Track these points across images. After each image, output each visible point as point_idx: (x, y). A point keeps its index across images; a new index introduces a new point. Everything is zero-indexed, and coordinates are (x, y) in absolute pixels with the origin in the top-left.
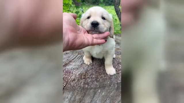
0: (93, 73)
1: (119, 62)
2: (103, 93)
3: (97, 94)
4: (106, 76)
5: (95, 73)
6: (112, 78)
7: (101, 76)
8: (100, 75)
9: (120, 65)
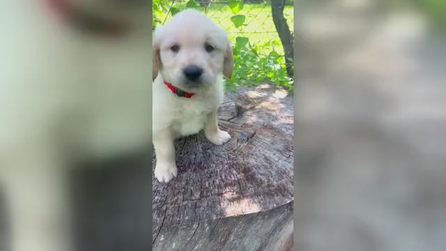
0: (159, 189)
1: (235, 162)
2: (174, 244)
3: (157, 246)
4: (187, 199)
5: (163, 189)
6: (200, 207)
7: (176, 198)
8: (175, 196)
9: (234, 172)
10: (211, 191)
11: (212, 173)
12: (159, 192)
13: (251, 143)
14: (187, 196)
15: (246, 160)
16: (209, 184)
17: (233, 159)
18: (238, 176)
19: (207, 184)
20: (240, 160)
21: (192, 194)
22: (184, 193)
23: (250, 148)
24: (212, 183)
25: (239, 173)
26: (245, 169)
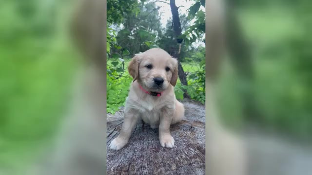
0: (144, 165)
1: (189, 143)
4: (168, 170)
5: (147, 165)
7: (159, 170)
8: (158, 168)
9: (192, 149)
10: (183, 163)
11: (177, 151)
12: (144, 167)
13: (193, 131)
14: (167, 167)
15: (195, 142)
16: (179, 158)
17: (186, 141)
18: (196, 152)
19: (177, 158)
20: (192, 142)
21: (170, 166)
22: (164, 166)
23: (194, 134)
24: (180, 157)
25: (195, 150)
26: (197, 147)
